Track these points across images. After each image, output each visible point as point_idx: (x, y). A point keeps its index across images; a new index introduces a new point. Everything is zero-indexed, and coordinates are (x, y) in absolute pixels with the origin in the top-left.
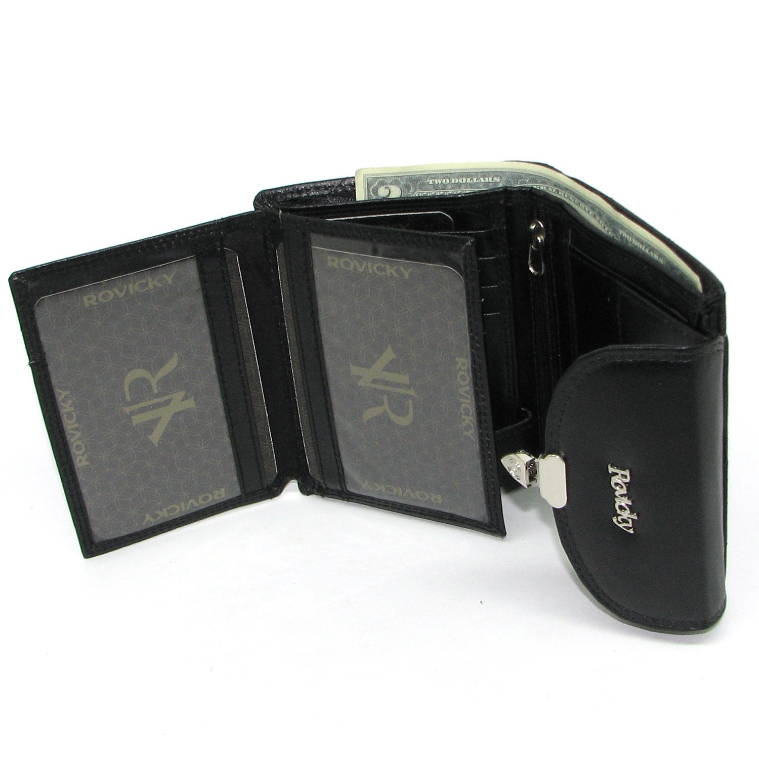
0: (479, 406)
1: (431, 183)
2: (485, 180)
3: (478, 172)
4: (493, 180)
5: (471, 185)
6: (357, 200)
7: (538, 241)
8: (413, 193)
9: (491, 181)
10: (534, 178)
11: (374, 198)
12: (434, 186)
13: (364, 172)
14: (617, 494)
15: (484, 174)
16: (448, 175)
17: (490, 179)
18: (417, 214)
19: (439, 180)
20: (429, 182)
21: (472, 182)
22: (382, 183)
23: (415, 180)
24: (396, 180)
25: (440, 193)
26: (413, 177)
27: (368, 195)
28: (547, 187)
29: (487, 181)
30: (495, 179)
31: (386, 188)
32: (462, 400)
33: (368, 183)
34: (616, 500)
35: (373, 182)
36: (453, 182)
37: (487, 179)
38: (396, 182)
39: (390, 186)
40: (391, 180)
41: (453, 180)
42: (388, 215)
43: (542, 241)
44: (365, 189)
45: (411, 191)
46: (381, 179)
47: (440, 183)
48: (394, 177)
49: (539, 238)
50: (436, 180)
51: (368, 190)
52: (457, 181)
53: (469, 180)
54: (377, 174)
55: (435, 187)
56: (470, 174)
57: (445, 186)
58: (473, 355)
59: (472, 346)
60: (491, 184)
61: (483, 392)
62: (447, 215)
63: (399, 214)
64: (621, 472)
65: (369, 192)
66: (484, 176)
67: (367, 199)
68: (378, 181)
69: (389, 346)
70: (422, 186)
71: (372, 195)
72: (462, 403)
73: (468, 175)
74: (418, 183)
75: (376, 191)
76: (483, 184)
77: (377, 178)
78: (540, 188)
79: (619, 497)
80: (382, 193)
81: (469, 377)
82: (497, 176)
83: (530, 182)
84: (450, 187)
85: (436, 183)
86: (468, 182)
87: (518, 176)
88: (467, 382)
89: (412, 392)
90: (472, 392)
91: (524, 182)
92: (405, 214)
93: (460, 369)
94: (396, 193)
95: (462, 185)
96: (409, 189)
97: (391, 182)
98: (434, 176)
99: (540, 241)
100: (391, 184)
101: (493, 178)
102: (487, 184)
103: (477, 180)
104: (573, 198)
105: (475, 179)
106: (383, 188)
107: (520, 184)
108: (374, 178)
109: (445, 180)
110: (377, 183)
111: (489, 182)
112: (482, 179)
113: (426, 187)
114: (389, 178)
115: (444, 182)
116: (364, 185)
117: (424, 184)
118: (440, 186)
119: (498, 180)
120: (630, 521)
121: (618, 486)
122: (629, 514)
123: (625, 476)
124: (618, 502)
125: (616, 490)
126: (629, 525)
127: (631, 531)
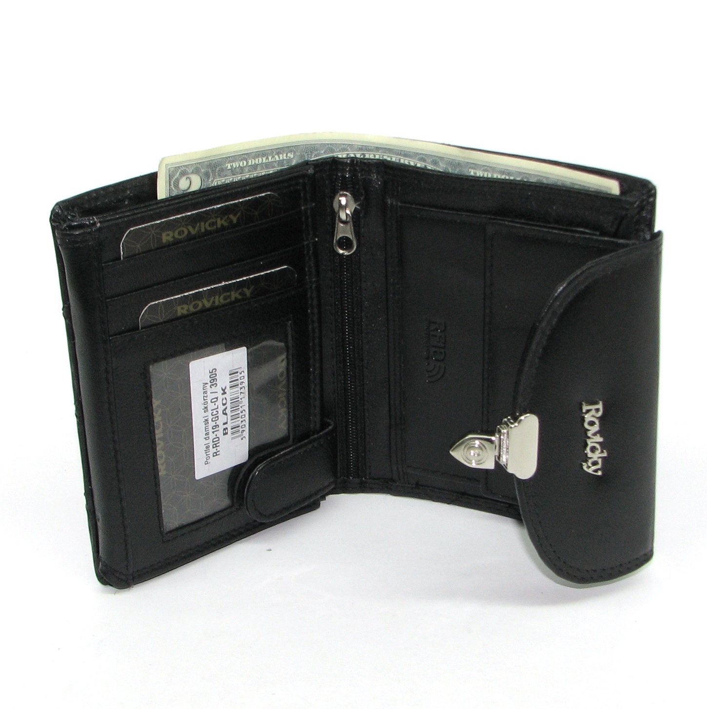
1: (229, 167)
2: (279, 158)
3: (274, 149)
4: (287, 156)
5: (267, 165)
6: (158, 198)
8: (212, 182)
9: (285, 158)
10: (330, 147)
11: (175, 192)
13: (165, 162)
14: (589, 434)
15: (279, 150)
16: (246, 156)
17: (285, 155)
19: (237, 163)
20: (227, 166)
21: (267, 161)
22: (183, 174)
23: (213, 166)
24: (197, 168)
25: (237, 178)
26: (214, 162)
27: (169, 191)
28: (348, 155)
29: (281, 158)
30: (289, 155)
31: (187, 179)
33: (169, 176)
34: (589, 441)
35: (178, 172)
36: (250, 164)
37: (281, 156)
38: (196, 171)
39: (190, 176)
40: (192, 168)
41: (250, 161)
44: (166, 182)
45: (210, 180)
46: (183, 169)
47: (238, 166)
48: (195, 164)
50: (234, 164)
51: (170, 183)
52: (253, 163)
53: (264, 159)
54: (178, 163)
55: (233, 171)
56: (265, 152)
57: (242, 169)
60: (285, 162)
64: (593, 407)
65: (170, 185)
66: (278, 153)
67: (168, 196)
70: (222, 172)
71: (173, 189)
73: (263, 153)
74: (217, 169)
76: (277, 162)
77: (178, 167)
79: (593, 437)
80: (183, 185)
82: (291, 152)
84: (247, 170)
85: (234, 166)
86: (263, 162)
87: (311, 148)
91: (318, 154)
94: (196, 184)
95: (258, 166)
96: (208, 178)
97: (193, 171)
98: (232, 159)
100: (192, 173)
101: (287, 154)
102: (281, 162)
103: (272, 159)
104: (388, 156)
105: (270, 158)
106: (184, 178)
107: (314, 157)
108: (175, 167)
109: (242, 163)
110: (178, 174)
111: (284, 160)
112: (277, 157)
113: (224, 173)
114: (190, 166)
115: (241, 165)
116: (166, 178)
117: (222, 170)
118: (238, 170)
119: (292, 156)
120: (600, 461)
121: (592, 423)
122: (600, 453)
123: (597, 410)
124: (590, 443)
125: (589, 430)
126: (599, 466)
127: (600, 473)
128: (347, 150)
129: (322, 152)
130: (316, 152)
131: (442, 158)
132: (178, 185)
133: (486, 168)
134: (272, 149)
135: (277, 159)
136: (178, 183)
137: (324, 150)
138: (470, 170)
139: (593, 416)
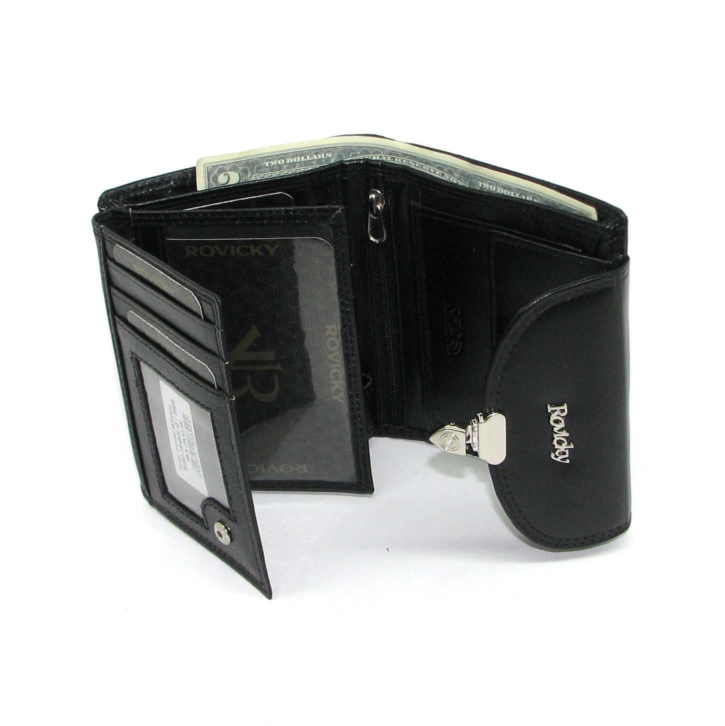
0: (349, 369)
1: (267, 165)
2: (318, 157)
3: (312, 150)
4: (325, 156)
5: (305, 163)
6: (198, 190)
7: (378, 208)
8: (251, 177)
9: (323, 157)
10: (366, 149)
11: (214, 186)
12: (270, 168)
13: (204, 162)
14: (555, 430)
15: (317, 151)
16: (283, 156)
17: (323, 155)
18: (260, 197)
19: (275, 161)
20: (265, 164)
21: (306, 160)
22: (221, 171)
23: (252, 164)
24: (235, 166)
25: (276, 174)
26: (251, 161)
27: (208, 184)
28: (381, 157)
29: (320, 157)
30: (327, 155)
31: (225, 175)
32: (331, 366)
33: (208, 172)
34: (555, 436)
35: (214, 170)
36: (288, 162)
37: (319, 155)
38: (234, 169)
39: (229, 173)
40: (230, 166)
41: (288, 160)
42: (232, 201)
43: (381, 208)
44: (205, 178)
45: (249, 176)
46: (221, 167)
47: (276, 164)
48: (233, 163)
49: (378, 206)
50: (272, 162)
51: (208, 178)
52: (291, 161)
53: (303, 158)
54: (217, 162)
55: (272, 169)
56: (304, 152)
57: (280, 167)
58: (343, 320)
59: (342, 312)
60: (323, 161)
61: (353, 354)
62: (288, 195)
63: (242, 199)
64: (559, 408)
65: (209, 180)
66: (317, 154)
67: (208, 188)
68: (218, 169)
69: (254, 326)
70: (259, 169)
71: (212, 183)
72: (331, 369)
73: (301, 153)
74: (255, 167)
75: (215, 179)
76: (316, 161)
77: (216, 166)
78: (372, 158)
79: (558, 432)
80: (222, 180)
81: (338, 342)
82: (329, 152)
83: (361, 154)
84: (285, 166)
85: (272, 164)
86: (302, 160)
87: (348, 149)
88: (337, 347)
89: (278, 367)
90: (341, 357)
91: (355, 155)
92: (248, 198)
93: (330, 336)
94: (234, 179)
95: (297, 164)
96: (247, 174)
97: (231, 169)
98: (270, 158)
99: (379, 209)
100: (231, 170)
101: (325, 154)
102: (319, 161)
103: (310, 158)
104: (413, 162)
105: (308, 157)
106: (222, 175)
107: (352, 157)
108: (214, 166)
109: (280, 161)
110: (216, 171)
111: (322, 159)
112: (315, 156)
113: (263, 170)
114: (228, 165)
115: (279, 163)
116: (205, 174)
117: (260, 168)
118: (276, 167)
119: (330, 156)
120: (567, 452)
121: (557, 421)
122: (566, 446)
123: (563, 411)
124: (557, 438)
125: (555, 427)
126: (567, 456)
127: (568, 461)
128: (380, 153)
129: (359, 153)
130: (353, 153)
131: (456, 169)
132: (216, 180)
133: (492, 182)
134: (310, 150)
135: (316, 157)
136: (217, 179)
137: (360, 152)
138: (478, 182)
139: (558, 415)
